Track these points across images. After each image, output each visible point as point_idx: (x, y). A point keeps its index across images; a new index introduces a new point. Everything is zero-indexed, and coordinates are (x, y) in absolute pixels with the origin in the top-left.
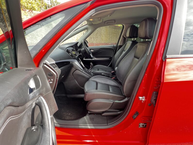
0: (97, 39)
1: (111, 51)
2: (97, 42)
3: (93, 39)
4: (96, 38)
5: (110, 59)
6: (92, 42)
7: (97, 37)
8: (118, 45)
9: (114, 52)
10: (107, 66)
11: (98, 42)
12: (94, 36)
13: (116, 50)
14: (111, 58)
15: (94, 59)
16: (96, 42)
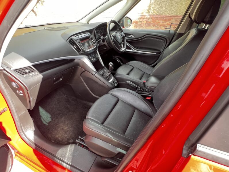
0: (171, 9)
1: (162, 41)
2: (170, 13)
3: (164, 8)
4: (169, 7)
5: (157, 54)
6: (163, 13)
7: (172, 6)
8: (177, 32)
9: (167, 42)
10: (149, 65)
11: (172, 13)
12: (168, 4)
13: (170, 40)
14: (159, 53)
15: (133, 50)
16: (168, 13)
